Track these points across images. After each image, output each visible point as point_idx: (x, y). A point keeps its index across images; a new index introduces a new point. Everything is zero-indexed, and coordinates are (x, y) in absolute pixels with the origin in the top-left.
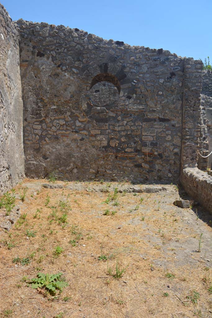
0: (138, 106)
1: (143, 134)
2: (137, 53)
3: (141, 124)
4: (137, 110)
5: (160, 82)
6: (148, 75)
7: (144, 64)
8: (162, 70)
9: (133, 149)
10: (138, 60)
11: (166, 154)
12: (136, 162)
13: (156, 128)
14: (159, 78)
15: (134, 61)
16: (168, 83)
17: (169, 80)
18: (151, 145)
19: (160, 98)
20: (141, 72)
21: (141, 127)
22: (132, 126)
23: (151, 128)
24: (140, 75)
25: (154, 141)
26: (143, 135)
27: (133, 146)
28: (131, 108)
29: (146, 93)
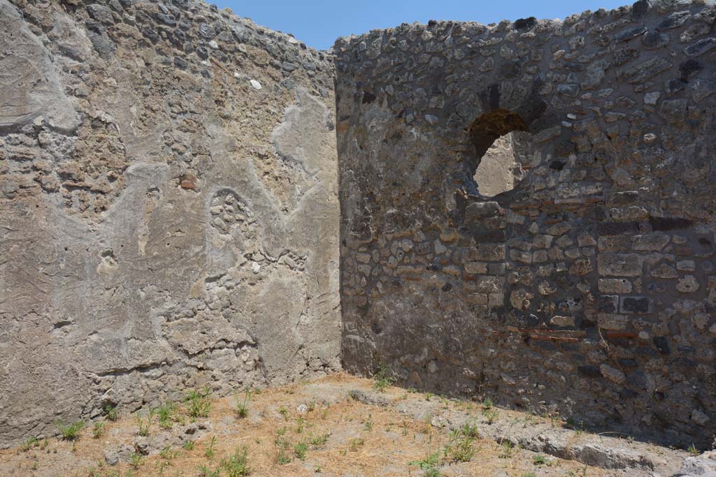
0: (583, 188)
1: (602, 272)
2: (570, 37)
3: (595, 243)
4: (579, 201)
5: (647, 101)
6: (607, 91)
7: (592, 60)
8: (649, 63)
9: (573, 317)
10: (574, 53)
11: (682, 340)
12: (581, 358)
13: (640, 252)
14: (643, 92)
15: (565, 60)
16: (674, 101)
17: (676, 90)
18: (625, 306)
19: (649, 154)
20: (585, 86)
21: (593, 251)
22: (568, 248)
23: (626, 252)
24: (583, 96)
25: (638, 295)
26: (602, 277)
27: (571, 308)
28: (565, 196)
29: (606, 145)
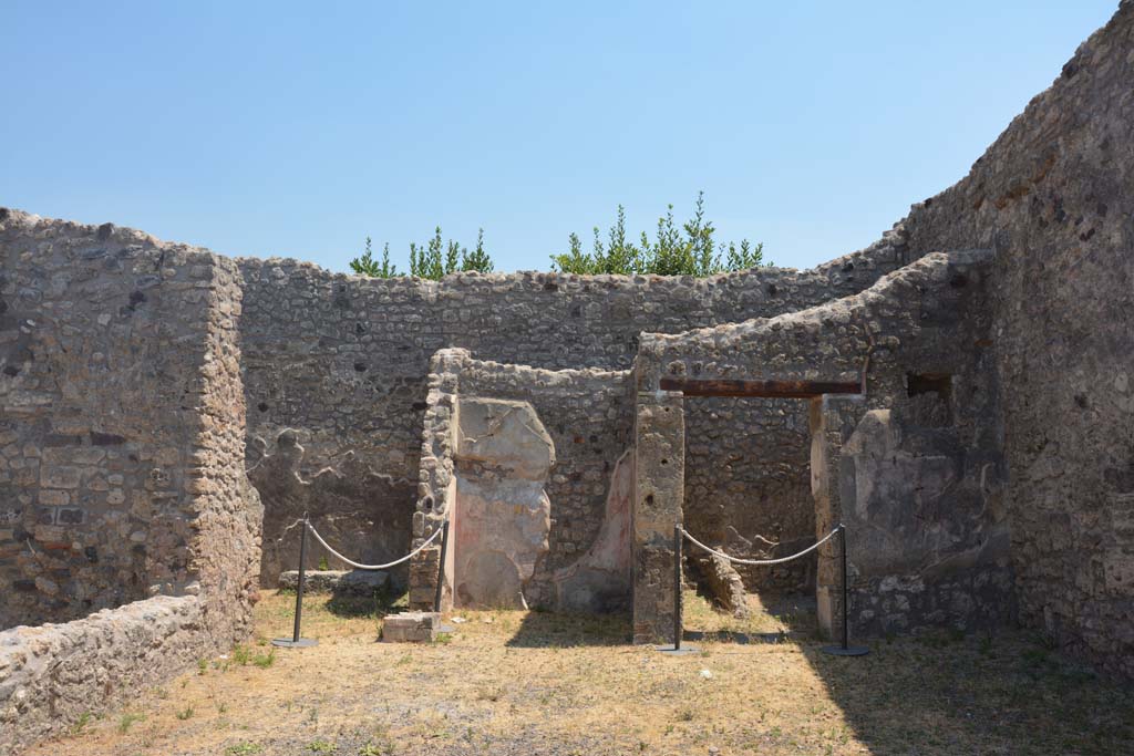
0: (34, 398)
1: (43, 484)
2: (41, 240)
3: (39, 453)
4: (29, 410)
5: (100, 321)
6: (69, 304)
7: (57, 270)
8: (106, 286)
9: (12, 530)
10: (41, 259)
11: (109, 549)
12: (18, 572)
13: (79, 465)
14: (98, 312)
15: (33, 263)
16: (122, 326)
17: (124, 316)
18: (62, 518)
19: (96, 371)
20: (48, 295)
21: (38, 462)
22: (13, 457)
23: (67, 464)
24: (45, 305)
25: (75, 506)
26: (43, 489)
27: (10, 521)
28: (16, 404)
29: (60, 357)
